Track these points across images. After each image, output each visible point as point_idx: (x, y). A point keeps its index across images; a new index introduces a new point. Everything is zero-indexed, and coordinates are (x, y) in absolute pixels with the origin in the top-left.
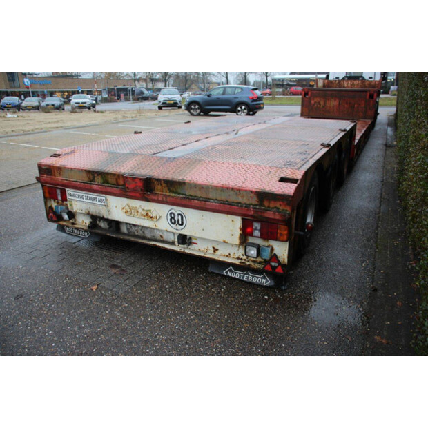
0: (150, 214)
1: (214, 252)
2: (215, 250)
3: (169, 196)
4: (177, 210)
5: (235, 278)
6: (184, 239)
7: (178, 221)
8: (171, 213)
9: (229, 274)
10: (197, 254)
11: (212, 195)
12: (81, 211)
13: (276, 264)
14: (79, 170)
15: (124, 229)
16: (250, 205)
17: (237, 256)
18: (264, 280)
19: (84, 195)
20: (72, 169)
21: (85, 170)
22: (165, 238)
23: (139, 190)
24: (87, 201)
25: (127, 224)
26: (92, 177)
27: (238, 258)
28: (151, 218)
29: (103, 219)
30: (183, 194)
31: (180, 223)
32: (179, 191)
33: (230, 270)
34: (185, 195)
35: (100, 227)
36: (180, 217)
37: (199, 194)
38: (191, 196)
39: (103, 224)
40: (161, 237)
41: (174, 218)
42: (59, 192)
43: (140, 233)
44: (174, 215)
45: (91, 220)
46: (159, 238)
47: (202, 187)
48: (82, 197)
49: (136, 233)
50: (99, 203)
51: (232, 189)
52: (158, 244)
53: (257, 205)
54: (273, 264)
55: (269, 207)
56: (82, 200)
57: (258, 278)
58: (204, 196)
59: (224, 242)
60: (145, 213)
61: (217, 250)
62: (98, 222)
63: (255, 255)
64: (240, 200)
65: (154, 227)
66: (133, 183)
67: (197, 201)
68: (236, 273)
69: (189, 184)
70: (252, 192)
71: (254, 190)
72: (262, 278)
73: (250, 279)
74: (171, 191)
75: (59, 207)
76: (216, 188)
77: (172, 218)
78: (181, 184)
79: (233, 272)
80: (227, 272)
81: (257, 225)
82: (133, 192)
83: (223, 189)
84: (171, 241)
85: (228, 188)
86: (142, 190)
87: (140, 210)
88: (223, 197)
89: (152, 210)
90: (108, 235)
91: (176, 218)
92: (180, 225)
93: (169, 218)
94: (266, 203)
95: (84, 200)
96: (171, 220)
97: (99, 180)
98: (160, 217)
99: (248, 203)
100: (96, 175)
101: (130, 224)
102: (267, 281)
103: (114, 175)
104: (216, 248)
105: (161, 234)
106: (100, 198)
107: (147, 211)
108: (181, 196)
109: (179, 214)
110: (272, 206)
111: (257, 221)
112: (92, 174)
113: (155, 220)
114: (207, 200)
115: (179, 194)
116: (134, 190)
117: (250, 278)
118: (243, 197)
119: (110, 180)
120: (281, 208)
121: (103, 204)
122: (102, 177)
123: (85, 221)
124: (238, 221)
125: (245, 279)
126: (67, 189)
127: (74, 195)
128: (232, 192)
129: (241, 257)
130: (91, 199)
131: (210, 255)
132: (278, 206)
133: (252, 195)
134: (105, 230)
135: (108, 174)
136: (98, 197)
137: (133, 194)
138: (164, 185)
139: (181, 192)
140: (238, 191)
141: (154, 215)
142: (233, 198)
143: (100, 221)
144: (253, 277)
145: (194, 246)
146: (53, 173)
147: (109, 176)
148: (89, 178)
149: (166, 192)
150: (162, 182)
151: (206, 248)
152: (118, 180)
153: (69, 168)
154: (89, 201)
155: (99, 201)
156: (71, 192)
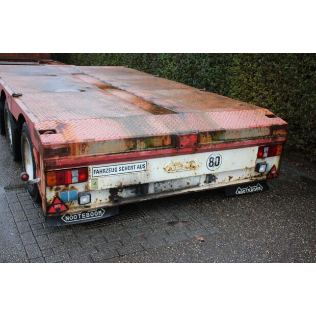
0: (193, 164)
2: (230, 178)
8: (211, 158)
9: (239, 193)
13: (275, 172)
14: (116, 141)
15: (151, 190)
16: (265, 136)
17: (244, 177)
19: (118, 167)
20: (104, 141)
21: (125, 139)
22: (191, 184)
23: (193, 144)
26: (132, 145)
27: (245, 178)
28: (194, 167)
30: (222, 140)
32: (221, 138)
33: (239, 190)
34: (224, 140)
36: (218, 159)
37: (234, 137)
38: (228, 140)
40: (188, 184)
41: (212, 162)
42: (75, 173)
43: (168, 187)
44: (213, 158)
45: (109, 194)
46: (185, 185)
48: (115, 170)
49: (164, 189)
51: (256, 128)
53: (269, 135)
54: (273, 172)
55: (275, 135)
57: (255, 188)
58: (238, 138)
61: (232, 177)
62: (119, 194)
63: (264, 170)
64: (261, 134)
66: (188, 140)
67: (238, 142)
69: (229, 131)
70: (267, 127)
72: (258, 187)
73: (252, 190)
74: (213, 140)
75: (69, 193)
77: (211, 162)
78: (223, 132)
79: (240, 190)
80: (237, 192)
81: (266, 149)
82: (186, 148)
83: (251, 129)
84: (196, 184)
85: (253, 128)
86: (195, 144)
88: (250, 135)
89: (195, 160)
91: (214, 162)
92: (216, 165)
93: (209, 162)
94: (274, 133)
96: (210, 164)
97: (141, 146)
98: (202, 164)
100: (137, 142)
101: (158, 183)
102: (261, 188)
103: (161, 137)
104: (231, 176)
105: (188, 181)
107: (191, 162)
108: (221, 142)
109: (217, 157)
110: (277, 134)
111: (266, 147)
112: (134, 141)
115: (219, 140)
116: (187, 146)
117: (251, 190)
118: (262, 132)
119: (155, 144)
120: (281, 134)
122: (146, 142)
125: (249, 191)
126: (90, 167)
128: (256, 130)
129: (247, 176)
130: (126, 168)
132: (280, 133)
133: (268, 129)
135: (153, 137)
136: (137, 165)
138: (209, 136)
141: (197, 164)
142: (257, 134)
144: (253, 188)
145: (217, 181)
146: (72, 151)
147: (155, 140)
148: (128, 147)
149: (210, 141)
150: (208, 133)
151: (224, 179)
152: (165, 141)
153: (100, 141)
154: (124, 171)
155: (138, 167)
156: (99, 169)
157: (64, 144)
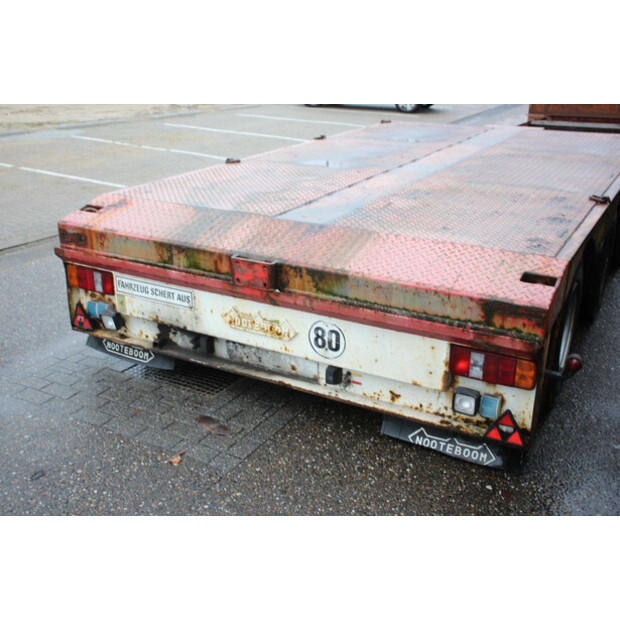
0: (277, 328)
1: (393, 399)
2: (395, 396)
3: (316, 298)
4: (328, 324)
5: (429, 450)
6: (336, 375)
7: (330, 343)
8: (317, 329)
9: (419, 441)
10: (362, 402)
11: (397, 301)
12: (141, 316)
13: (511, 430)
14: (141, 240)
15: (222, 351)
16: (466, 321)
17: (434, 409)
18: (484, 456)
19: (150, 287)
20: (127, 238)
21: (155, 242)
22: (300, 370)
23: (261, 285)
24: (154, 297)
25: (228, 341)
26: (166, 255)
27: (437, 414)
28: (279, 334)
29: (184, 331)
30: (341, 296)
31: (334, 346)
32: (336, 290)
33: (421, 434)
34: (346, 297)
35: (174, 345)
36: (334, 335)
37: (371, 297)
38: (356, 300)
39: (181, 340)
40: (294, 368)
41: (322, 338)
42: (98, 277)
43: (253, 360)
44: (323, 332)
45: (157, 331)
46: (288, 369)
47: (378, 286)
48: (145, 290)
49: (245, 360)
50: (179, 302)
51: (436, 292)
52: (287, 381)
53: (479, 323)
54: (504, 428)
55: (502, 327)
56: (144, 294)
57: (471, 450)
58: (382, 301)
59: (415, 384)
60: (267, 326)
61: (398, 396)
62: (171, 336)
63: (471, 411)
64: (449, 311)
65: (283, 351)
66: (250, 271)
67: (369, 311)
68: (431, 440)
69: (356, 279)
70: (471, 299)
71: (475, 296)
72: (479, 451)
73: (458, 452)
74: (319, 290)
75: (97, 305)
76: (405, 289)
77: (318, 337)
78: (341, 277)
79: (425, 437)
80: (414, 438)
81: (478, 358)
82: (248, 287)
83: (419, 291)
84: (312, 377)
85: (427, 291)
86: (265, 285)
87: (258, 320)
88: (418, 305)
89: (282, 320)
90: (193, 360)
91: (326, 338)
92: (332, 349)
93: (313, 336)
94: (497, 321)
95: (150, 295)
96: (316, 340)
97: (180, 261)
98: (296, 334)
99: (463, 317)
100: (175, 252)
101: (234, 343)
102: (489, 458)
103: (211, 254)
104: (397, 392)
105: (293, 363)
106: (181, 293)
107: (271, 322)
108: (338, 299)
109: (332, 331)
110: (508, 325)
111: (479, 351)
112: (168, 250)
113: (286, 338)
114: (387, 309)
115: (334, 295)
116: (250, 285)
117: (458, 450)
118: (454, 307)
119: (203, 264)
120: (525, 331)
121: (186, 304)
122: (188, 257)
123: (145, 333)
124: (442, 349)
125: (448, 450)
126: (115, 273)
127: (129, 286)
128: (435, 298)
129: (443, 411)
130: (162, 294)
131: (384, 405)
132: (519, 326)
133: (473, 304)
134: (185, 350)
135: (198, 251)
136: (176, 293)
137: (247, 291)
138: (307, 278)
139: (340, 293)
140: (447, 296)
141: (284, 330)
142: (436, 308)
143: (175, 334)
144: (463, 448)
145: (353, 388)
146: (89, 242)
147: (201, 256)
148: (161, 257)
149: (311, 290)
150: (304, 272)
151: (378, 391)
152: (219, 263)
153: (121, 236)
154: (159, 298)
155: (179, 298)
156: (125, 281)
157: (80, 229)
